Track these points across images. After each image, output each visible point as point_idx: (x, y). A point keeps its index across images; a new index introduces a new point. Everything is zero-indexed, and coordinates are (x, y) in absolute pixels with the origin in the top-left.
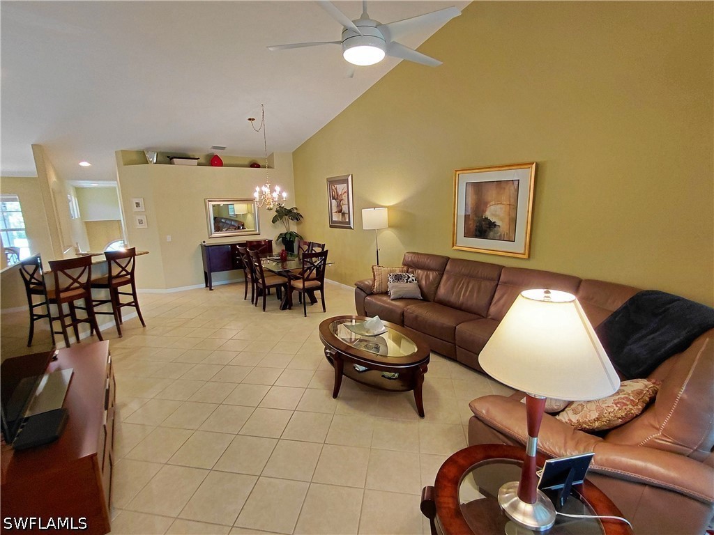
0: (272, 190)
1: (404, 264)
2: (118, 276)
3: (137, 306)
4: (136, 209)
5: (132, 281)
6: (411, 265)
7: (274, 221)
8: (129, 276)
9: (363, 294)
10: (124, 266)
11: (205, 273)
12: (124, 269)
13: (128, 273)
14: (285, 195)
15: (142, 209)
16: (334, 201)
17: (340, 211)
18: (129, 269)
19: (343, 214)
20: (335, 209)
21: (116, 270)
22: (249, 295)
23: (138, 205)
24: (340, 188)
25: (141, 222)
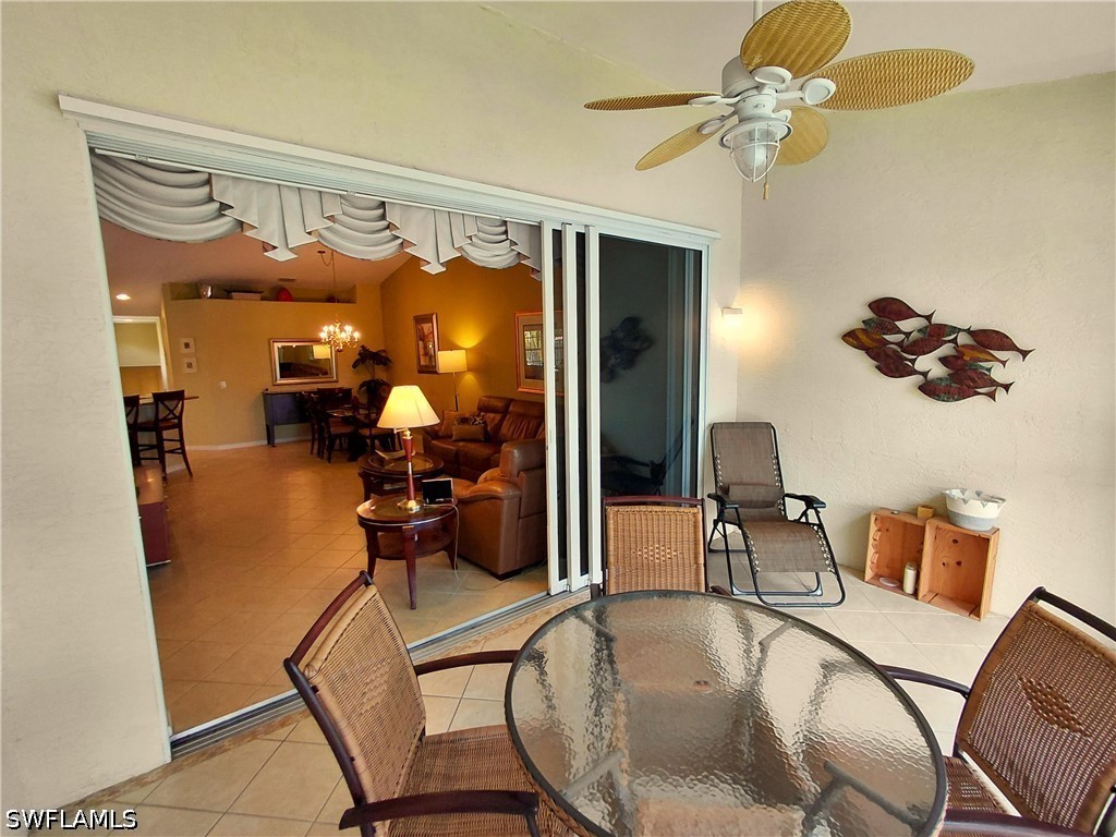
0: (342, 330)
1: (478, 409)
2: (165, 419)
3: (184, 453)
4: (184, 350)
5: (179, 426)
6: (484, 408)
7: (354, 366)
8: (176, 421)
9: (429, 438)
10: (172, 408)
11: (268, 427)
12: (171, 412)
13: (176, 417)
14: (357, 335)
15: (191, 350)
16: (421, 343)
17: (426, 354)
18: (177, 412)
19: (430, 357)
20: (422, 352)
21: (163, 413)
22: (315, 451)
23: (187, 345)
24: (426, 327)
25: (190, 365)
